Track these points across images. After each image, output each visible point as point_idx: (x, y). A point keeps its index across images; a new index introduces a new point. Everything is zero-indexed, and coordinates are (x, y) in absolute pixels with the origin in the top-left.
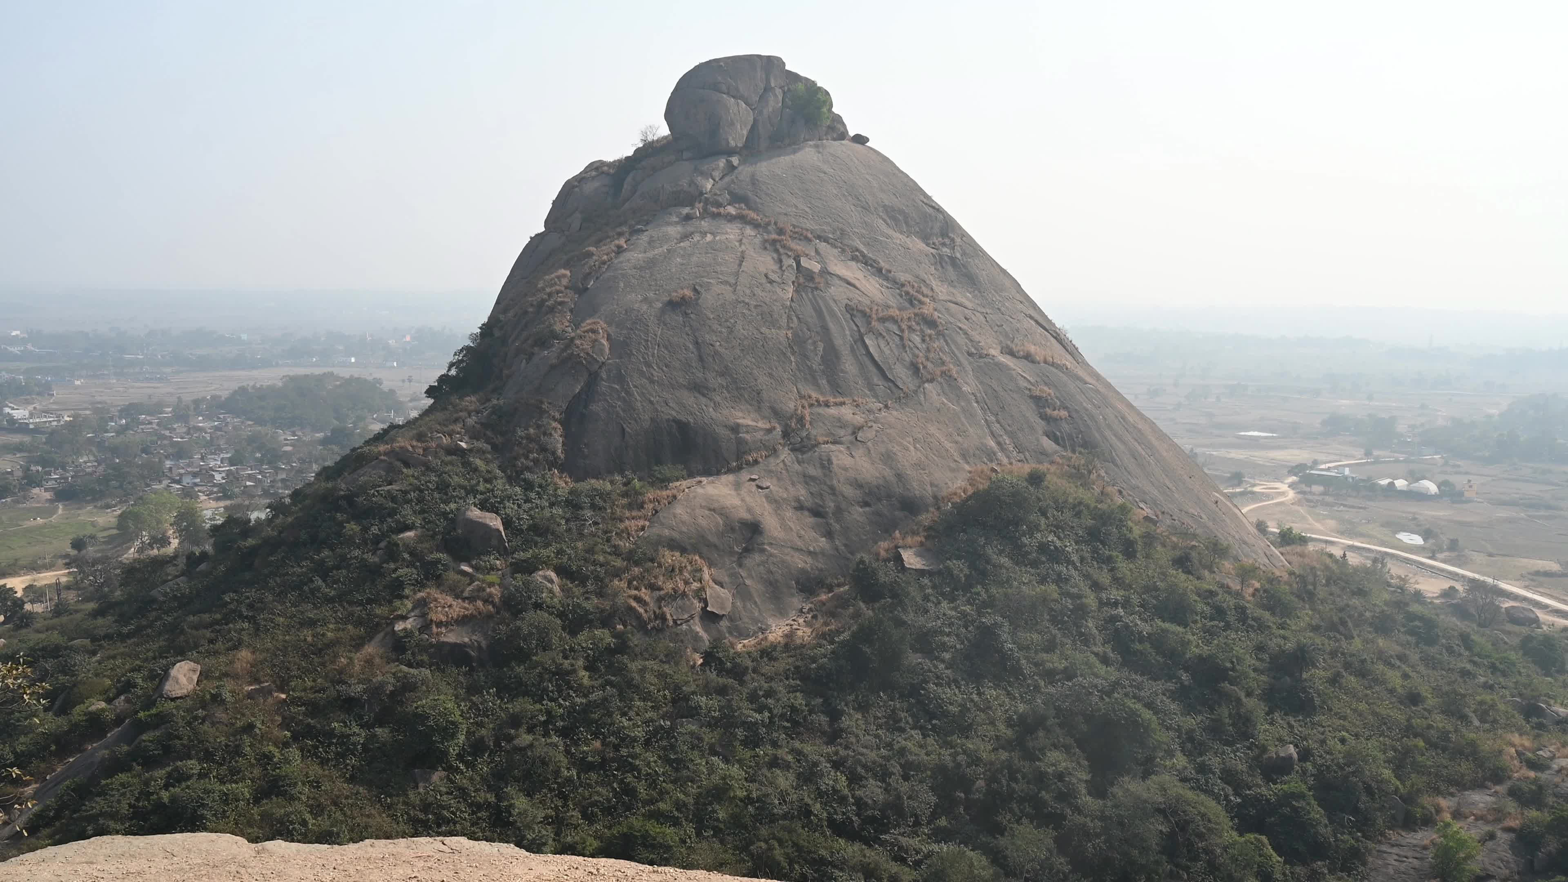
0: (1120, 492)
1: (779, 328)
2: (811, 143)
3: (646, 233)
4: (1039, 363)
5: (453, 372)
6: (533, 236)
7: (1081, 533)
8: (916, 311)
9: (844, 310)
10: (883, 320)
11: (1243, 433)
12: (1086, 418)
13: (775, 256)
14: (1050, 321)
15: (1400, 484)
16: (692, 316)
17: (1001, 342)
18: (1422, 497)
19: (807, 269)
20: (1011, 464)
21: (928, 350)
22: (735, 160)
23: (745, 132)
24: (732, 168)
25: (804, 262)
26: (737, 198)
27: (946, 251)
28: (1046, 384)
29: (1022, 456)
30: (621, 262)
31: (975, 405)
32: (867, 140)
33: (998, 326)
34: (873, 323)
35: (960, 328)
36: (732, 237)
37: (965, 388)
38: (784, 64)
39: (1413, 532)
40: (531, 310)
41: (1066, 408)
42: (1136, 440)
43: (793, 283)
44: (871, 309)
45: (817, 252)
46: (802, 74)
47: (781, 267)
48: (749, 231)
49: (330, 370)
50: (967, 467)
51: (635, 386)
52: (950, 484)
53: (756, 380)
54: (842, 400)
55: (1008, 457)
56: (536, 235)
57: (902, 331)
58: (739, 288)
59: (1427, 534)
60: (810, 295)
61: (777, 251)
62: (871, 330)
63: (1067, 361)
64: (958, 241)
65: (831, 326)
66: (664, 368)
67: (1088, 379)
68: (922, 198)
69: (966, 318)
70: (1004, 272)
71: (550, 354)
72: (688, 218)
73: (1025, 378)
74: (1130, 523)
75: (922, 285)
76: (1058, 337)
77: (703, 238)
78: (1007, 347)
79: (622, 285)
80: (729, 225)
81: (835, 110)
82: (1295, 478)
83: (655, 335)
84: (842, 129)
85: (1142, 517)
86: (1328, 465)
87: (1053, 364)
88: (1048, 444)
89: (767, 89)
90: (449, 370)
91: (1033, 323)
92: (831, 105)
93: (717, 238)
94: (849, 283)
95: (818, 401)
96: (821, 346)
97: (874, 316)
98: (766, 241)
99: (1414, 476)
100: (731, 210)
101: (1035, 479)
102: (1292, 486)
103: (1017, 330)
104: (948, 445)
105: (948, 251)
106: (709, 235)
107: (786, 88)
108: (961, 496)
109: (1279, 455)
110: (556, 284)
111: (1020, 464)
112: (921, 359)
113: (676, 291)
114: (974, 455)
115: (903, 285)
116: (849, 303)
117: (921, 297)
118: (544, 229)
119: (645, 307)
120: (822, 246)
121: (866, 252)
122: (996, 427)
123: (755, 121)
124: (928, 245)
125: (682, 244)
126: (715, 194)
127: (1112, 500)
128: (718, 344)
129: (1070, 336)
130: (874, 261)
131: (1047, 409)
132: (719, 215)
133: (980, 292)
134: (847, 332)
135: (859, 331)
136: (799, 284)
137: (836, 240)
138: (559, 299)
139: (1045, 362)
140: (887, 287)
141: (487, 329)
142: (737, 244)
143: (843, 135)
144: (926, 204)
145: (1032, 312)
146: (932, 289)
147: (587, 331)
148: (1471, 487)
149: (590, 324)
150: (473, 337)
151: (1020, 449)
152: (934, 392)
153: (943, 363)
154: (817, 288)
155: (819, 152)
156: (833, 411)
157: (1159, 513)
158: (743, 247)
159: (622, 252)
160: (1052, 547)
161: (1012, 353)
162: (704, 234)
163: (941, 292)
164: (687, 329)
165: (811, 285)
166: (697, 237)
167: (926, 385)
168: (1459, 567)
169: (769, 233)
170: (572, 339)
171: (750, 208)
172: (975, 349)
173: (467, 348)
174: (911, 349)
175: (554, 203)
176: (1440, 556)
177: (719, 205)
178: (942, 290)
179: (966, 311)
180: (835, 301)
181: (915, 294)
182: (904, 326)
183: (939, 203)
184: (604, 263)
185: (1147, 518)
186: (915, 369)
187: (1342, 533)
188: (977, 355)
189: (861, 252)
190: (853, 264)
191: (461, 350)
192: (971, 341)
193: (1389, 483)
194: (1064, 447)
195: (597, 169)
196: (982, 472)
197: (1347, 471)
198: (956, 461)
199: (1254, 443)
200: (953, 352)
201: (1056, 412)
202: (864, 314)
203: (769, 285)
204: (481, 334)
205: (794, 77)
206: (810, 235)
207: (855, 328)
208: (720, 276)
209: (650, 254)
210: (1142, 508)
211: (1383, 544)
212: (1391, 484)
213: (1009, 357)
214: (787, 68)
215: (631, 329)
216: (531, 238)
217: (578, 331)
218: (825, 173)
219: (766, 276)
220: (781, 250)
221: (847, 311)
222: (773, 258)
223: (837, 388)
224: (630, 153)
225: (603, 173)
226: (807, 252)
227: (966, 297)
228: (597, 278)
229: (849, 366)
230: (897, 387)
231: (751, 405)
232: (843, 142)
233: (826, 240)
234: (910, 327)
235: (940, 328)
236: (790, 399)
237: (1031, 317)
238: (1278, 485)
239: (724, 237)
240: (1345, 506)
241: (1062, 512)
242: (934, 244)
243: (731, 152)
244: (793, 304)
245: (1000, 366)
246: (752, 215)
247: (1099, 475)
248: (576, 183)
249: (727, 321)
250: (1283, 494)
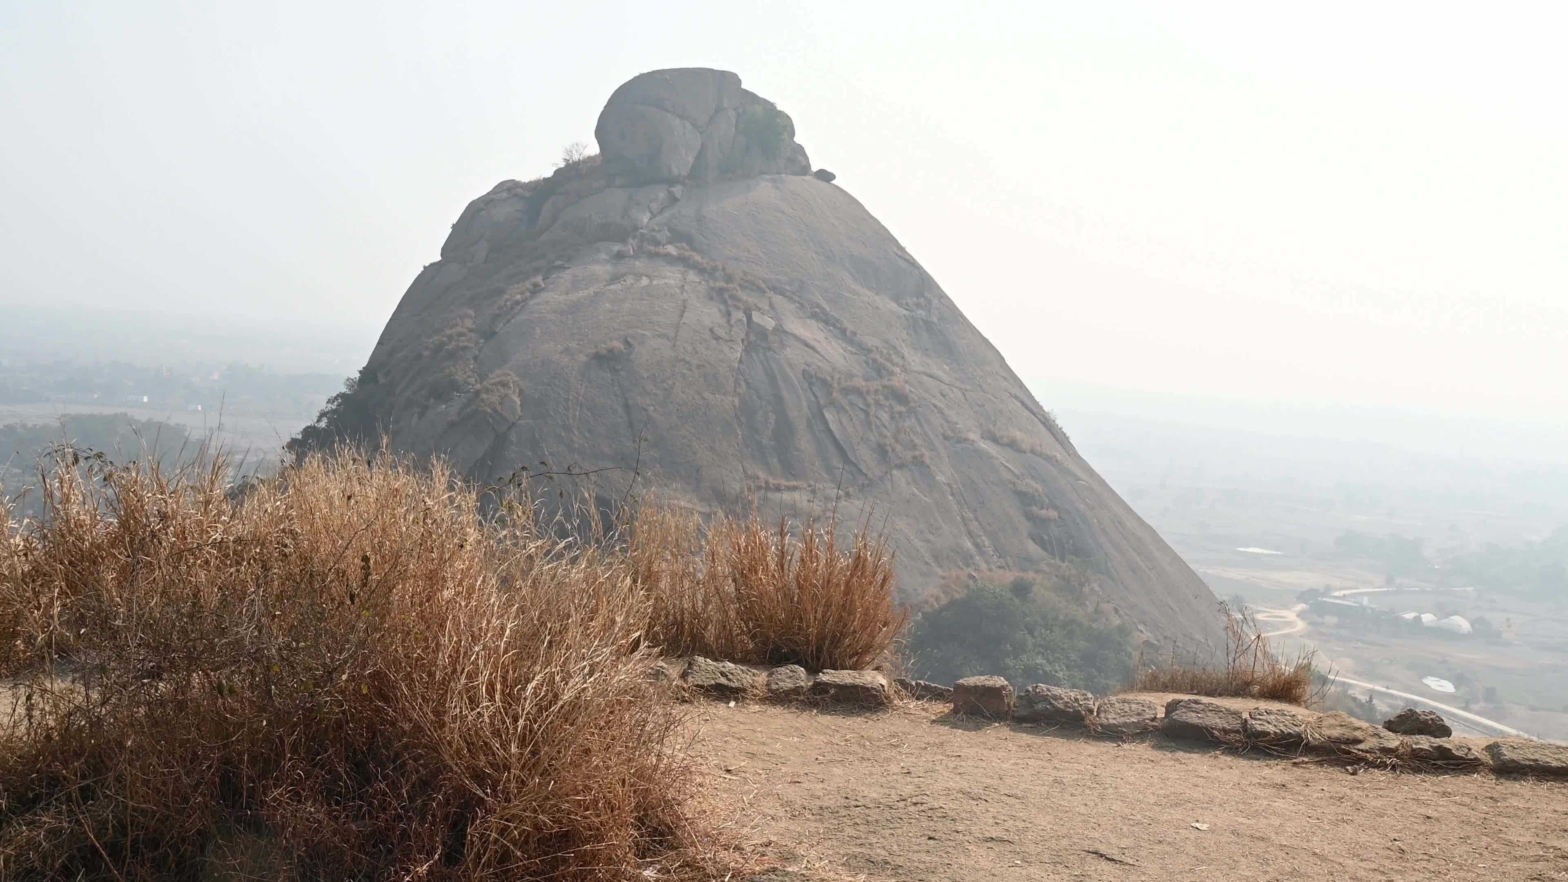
0: (1117, 611)
1: (725, 394)
2: (767, 177)
3: (567, 271)
4: (1025, 452)
5: (323, 424)
6: (427, 265)
7: (1073, 657)
8: (885, 382)
9: (801, 377)
10: (846, 391)
11: (1239, 549)
12: (1078, 520)
13: (722, 307)
14: (1036, 403)
15: (1428, 618)
16: (622, 373)
17: (981, 425)
18: (1452, 635)
19: (759, 325)
20: (990, 570)
21: (898, 430)
22: (677, 190)
23: (691, 160)
24: (673, 200)
25: (756, 317)
26: (677, 237)
27: (921, 313)
28: (1033, 477)
29: (1002, 561)
30: (538, 304)
31: (951, 498)
32: (833, 177)
33: (979, 406)
34: (834, 394)
35: (935, 406)
36: (672, 282)
37: (940, 478)
38: (739, 82)
39: (1442, 677)
40: (426, 353)
41: (1056, 508)
42: (1134, 550)
43: (743, 340)
44: (832, 377)
45: (771, 305)
46: (761, 94)
47: (728, 321)
48: (692, 276)
49: (119, 410)
50: (940, 571)
51: (551, 454)
52: (920, 591)
53: (695, 454)
54: (795, 483)
55: (987, 562)
56: (431, 265)
57: (868, 405)
58: (678, 343)
59: (1459, 680)
60: (761, 355)
61: (725, 302)
62: (832, 403)
63: (1059, 453)
64: (935, 302)
65: (785, 394)
66: (587, 434)
67: (1080, 474)
68: (895, 249)
69: (942, 395)
70: (986, 341)
71: (451, 409)
72: (620, 256)
73: (1009, 469)
74: (1129, 649)
75: (892, 352)
76: (1047, 423)
77: (637, 281)
78: (989, 431)
79: (538, 331)
80: (668, 268)
81: (797, 139)
82: (1304, 605)
83: (578, 394)
84: (804, 163)
85: (1141, 641)
86: (1342, 593)
87: (1040, 455)
88: (1032, 548)
89: (719, 109)
90: (318, 421)
91: (1019, 404)
92: (793, 134)
93: (655, 282)
94: (807, 345)
95: (767, 483)
96: (772, 418)
97: (836, 385)
98: (712, 289)
99: (1443, 611)
100: (671, 249)
101: (1021, 589)
102: (1300, 615)
103: (1001, 412)
104: (918, 543)
105: (923, 313)
106: (644, 278)
107: (740, 111)
108: (932, 606)
109: (1287, 577)
110: (457, 325)
111: (1001, 571)
112: (890, 441)
113: (604, 343)
114: (948, 557)
115: (870, 351)
116: (807, 368)
117: (889, 365)
118: (440, 258)
119: (566, 359)
120: (778, 299)
121: (828, 309)
122: (974, 526)
123: (703, 146)
124: (900, 305)
125: (612, 287)
126: (654, 230)
127: (1107, 620)
128: (652, 408)
129: (1060, 423)
130: (837, 320)
131: (1034, 508)
132: (657, 255)
133: (958, 364)
134: (805, 404)
135: (818, 402)
136: (749, 343)
137: (793, 293)
138: (461, 344)
139: (1032, 451)
140: (852, 353)
141: (368, 373)
142: (678, 291)
143: (805, 169)
144: (900, 257)
145: (1017, 391)
146: (903, 357)
147: (495, 384)
148: (1509, 626)
149: (498, 376)
150: (350, 383)
151: (1000, 552)
152: (903, 480)
153: (914, 447)
154: (769, 349)
155: (777, 188)
156: (786, 496)
157: (1161, 638)
158: (685, 295)
159: (539, 291)
160: (1041, 672)
161: (994, 439)
162: (638, 276)
163: (913, 361)
164: (616, 389)
165: (763, 345)
166: (630, 280)
167: (895, 472)
168: (1497, 721)
169: (715, 280)
170: (477, 393)
171: (693, 248)
172: (953, 431)
173: (342, 396)
174: (877, 427)
175: (454, 227)
176: (1474, 707)
177: (657, 243)
178: (915, 360)
179: (943, 387)
180: (790, 365)
181: (883, 361)
182: (870, 400)
183: (915, 257)
184: (517, 303)
185: (1147, 643)
186: (882, 451)
187: (1360, 675)
188: (954, 438)
189: (822, 309)
190: (813, 323)
191: (336, 398)
192: (947, 421)
193: (1415, 618)
194: (1052, 553)
195: (509, 190)
196: (958, 577)
197: (1365, 601)
198: (927, 563)
199: (1255, 561)
200: (926, 434)
201: (1044, 512)
202: (824, 383)
203: (714, 342)
204: (361, 380)
205: (751, 97)
206: (763, 286)
207: (813, 399)
208: (656, 328)
209: (575, 296)
210: (1141, 631)
211: (1408, 689)
212: (1418, 619)
213: (991, 443)
214: (744, 86)
215: (549, 385)
216: (425, 268)
217: (485, 383)
218: (784, 213)
219: (711, 330)
220: (730, 302)
221: (804, 378)
222: (720, 310)
223: (790, 468)
224: (549, 174)
225: (516, 195)
226: (760, 305)
227: (940, 369)
228: (509, 321)
229: (804, 443)
230: (860, 470)
231: (688, 484)
232: (804, 177)
233: (782, 293)
234: (877, 403)
235: (912, 404)
236: (734, 479)
237: (1016, 397)
238: (1284, 613)
239: (663, 281)
240: (1363, 642)
241: (1052, 631)
242: (907, 304)
243: (672, 181)
244: (742, 367)
245: (979, 453)
246: (697, 258)
247: (1092, 589)
248: (482, 206)
249: (663, 381)
250: (1290, 624)
